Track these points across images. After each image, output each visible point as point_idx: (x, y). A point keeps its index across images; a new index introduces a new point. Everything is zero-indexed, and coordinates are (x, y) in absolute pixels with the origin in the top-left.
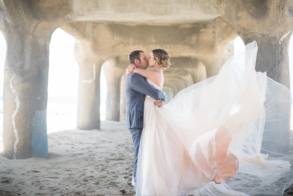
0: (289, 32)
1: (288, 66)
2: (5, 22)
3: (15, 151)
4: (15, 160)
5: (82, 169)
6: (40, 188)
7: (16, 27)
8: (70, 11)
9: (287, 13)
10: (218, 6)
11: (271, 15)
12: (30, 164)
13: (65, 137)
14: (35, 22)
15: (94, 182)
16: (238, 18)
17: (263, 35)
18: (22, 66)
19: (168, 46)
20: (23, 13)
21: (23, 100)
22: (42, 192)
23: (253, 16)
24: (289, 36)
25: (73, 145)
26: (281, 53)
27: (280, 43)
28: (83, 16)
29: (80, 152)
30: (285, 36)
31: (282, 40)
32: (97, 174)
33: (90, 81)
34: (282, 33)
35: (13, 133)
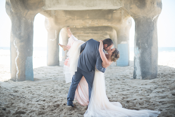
0: (157, 15)
1: (157, 33)
2: (11, 11)
3: (17, 78)
4: (17, 82)
5: (52, 86)
6: (33, 95)
7: (16, 14)
8: (44, 5)
9: (156, 5)
10: (120, 2)
11: (147, 6)
12: (25, 83)
13: (41, 70)
14: (26, 11)
15: (58, 92)
16: (131, 8)
17: (144, 17)
18: (20, 34)
19: (96, 20)
20: (20, 7)
21: (21, 51)
22: (34, 96)
23: (138, 7)
24: (157, 17)
25: (46, 74)
26: (153, 26)
27: (152, 21)
28: (51, 7)
29: (50, 78)
30: (155, 17)
31: (153, 19)
32: (59, 88)
33: (54, 40)
34: (153, 16)
35: (16, 68)
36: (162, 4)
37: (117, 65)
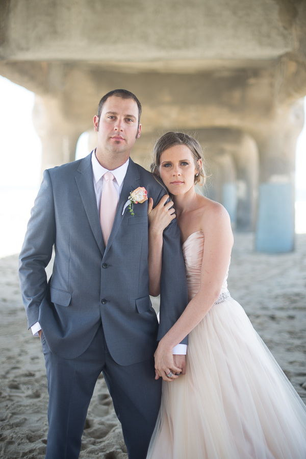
10: (286, 32)
28: (28, 49)
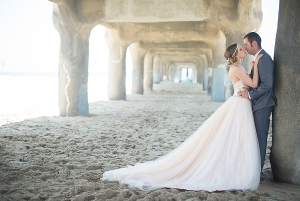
0: (255, 30)
2: (60, 24)
3: (67, 112)
4: (67, 117)
7: (67, 28)
8: (103, 16)
9: (252, 16)
10: (206, 11)
11: (241, 18)
12: (79, 119)
14: (80, 24)
16: (219, 20)
17: (237, 32)
18: (71, 54)
19: (181, 32)
20: (72, 19)
21: (72, 77)
23: (229, 18)
25: (105, 109)
33: (118, 61)
35: (66, 99)
36: (262, 14)
37: (212, 100)
